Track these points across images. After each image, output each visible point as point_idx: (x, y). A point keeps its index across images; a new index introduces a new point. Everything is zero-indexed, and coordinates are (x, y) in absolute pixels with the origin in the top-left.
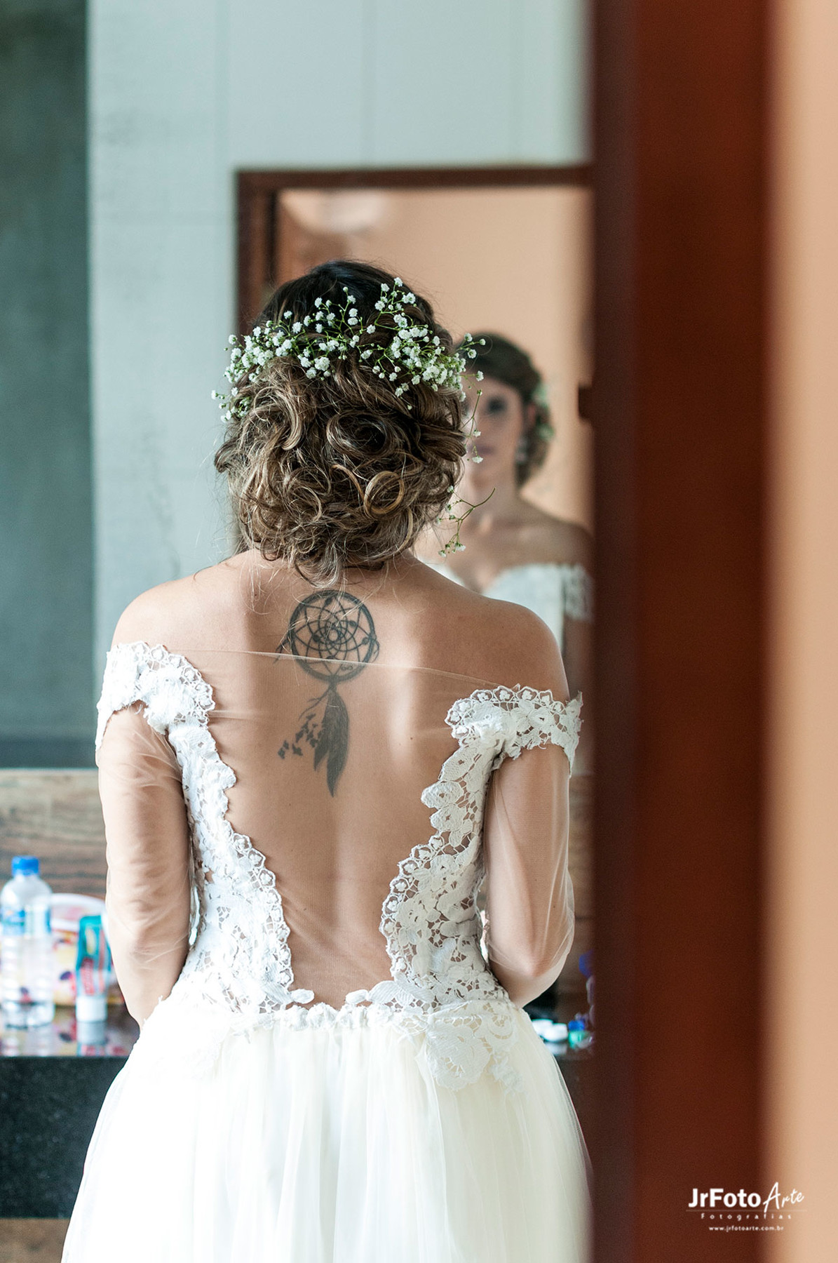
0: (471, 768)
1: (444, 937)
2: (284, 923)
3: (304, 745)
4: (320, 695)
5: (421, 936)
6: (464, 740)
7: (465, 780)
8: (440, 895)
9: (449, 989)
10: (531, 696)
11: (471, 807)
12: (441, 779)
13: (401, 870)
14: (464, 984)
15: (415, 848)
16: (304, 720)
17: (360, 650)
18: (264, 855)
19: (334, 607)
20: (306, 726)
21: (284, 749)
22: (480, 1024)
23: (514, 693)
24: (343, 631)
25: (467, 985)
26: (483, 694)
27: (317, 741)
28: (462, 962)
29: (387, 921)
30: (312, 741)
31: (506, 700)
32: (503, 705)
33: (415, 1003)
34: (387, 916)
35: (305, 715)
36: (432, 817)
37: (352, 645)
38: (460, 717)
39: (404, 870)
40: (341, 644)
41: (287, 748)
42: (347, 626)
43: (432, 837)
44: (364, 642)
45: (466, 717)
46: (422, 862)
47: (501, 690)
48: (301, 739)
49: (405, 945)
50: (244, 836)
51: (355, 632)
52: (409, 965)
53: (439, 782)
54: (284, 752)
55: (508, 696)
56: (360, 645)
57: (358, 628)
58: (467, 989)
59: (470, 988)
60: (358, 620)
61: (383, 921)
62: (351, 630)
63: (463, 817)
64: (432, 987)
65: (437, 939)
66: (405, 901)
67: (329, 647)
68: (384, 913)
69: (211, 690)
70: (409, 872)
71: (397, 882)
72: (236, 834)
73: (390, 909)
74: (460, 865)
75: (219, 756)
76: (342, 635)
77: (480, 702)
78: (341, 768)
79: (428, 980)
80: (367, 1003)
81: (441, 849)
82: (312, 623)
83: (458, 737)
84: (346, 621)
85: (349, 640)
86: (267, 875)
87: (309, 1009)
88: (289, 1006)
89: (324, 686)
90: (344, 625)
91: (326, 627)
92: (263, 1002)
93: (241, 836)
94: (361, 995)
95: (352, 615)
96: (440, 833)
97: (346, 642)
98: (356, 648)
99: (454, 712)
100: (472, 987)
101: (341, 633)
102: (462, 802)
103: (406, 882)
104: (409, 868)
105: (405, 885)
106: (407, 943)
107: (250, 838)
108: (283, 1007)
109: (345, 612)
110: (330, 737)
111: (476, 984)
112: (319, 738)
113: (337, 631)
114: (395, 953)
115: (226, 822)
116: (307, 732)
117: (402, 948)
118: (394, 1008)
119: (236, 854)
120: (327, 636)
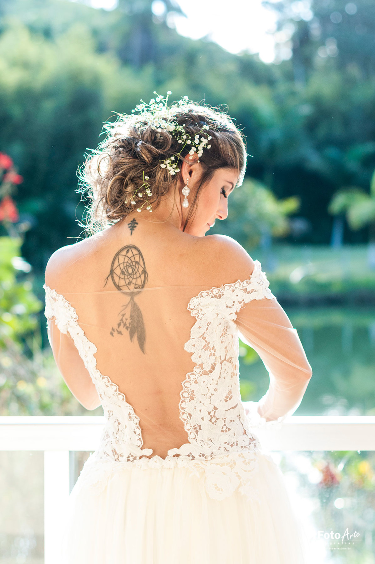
0: (207, 330)
1: (217, 419)
2: (136, 416)
3: (122, 329)
4: (127, 304)
6: (198, 316)
7: (205, 335)
8: (210, 397)
9: (220, 447)
10: (229, 287)
11: (212, 350)
12: (192, 337)
13: (183, 386)
14: (228, 444)
15: (187, 374)
16: (120, 317)
18: (118, 385)
19: (130, 254)
20: (122, 320)
21: (112, 332)
22: (235, 465)
23: (220, 289)
24: (134, 267)
25: (230, 444)
26: (205, 293)
27: (129, 327)
28: (228, 432)
29: (183, 413)
30: (126, 327)
31: (217, 293)
32: (216, 296)
33: (201, 455)
34: (182, 411)
35: (121, 314)
36: (192, 357)
37: (138, 275)
38: (194, 306)
39: (185, 386)
40: (134, 275)
41: (114, 331)
43: (194, 367)
44: (142, 273)
46: (193, 381)
47: (213, 289)
48: (120, 326)
49: (194, 426)
50: (107, 377)
51: (138, 268)
52: (197, 436)
53: (191, 339)
54: (113, 334)
55: (217, 291)
57: (139, 265)
58: (230, 447)
59: (232, 446)
60: (139, 261)
61: (181, 414)
62: (137, 266)
63: (209, 355)
64: (210, 447)
65: (214, 420)
66: (189, 402)
67: (129, 277)
68: (180, 409)
69: (75, 310)
70: (188, 387)
71: (183, 393)
72: (103, 376)
73: (183, 407)
74: (213, 380)
75: (88, 339)
76: (134, 270)
77: (204, 297)
78: (144, 340)
79: (208, 443)
80: (177, 455)
81: (201, 373)
82: (121, 264)
83: (194, 316)
84: (135, 262)
85: (137, 272)
86: (121, 395)
87: (150, 459)
88: (141, 458)
89: (128, 298)
90: (134, 264)
91: (127, 266)
92: (129, 456)
93: (105, 377)
94: (175, 451)
95: (137, 258)
96: (198, 365)
97: (136, 273)
98: (140, 276)
99: (191, 304)
100: (234, 445)
101: (133, 268)
102: (206, 347)
103: (187, 392)
104: (187, 385)
105: (188, 394)
106: (196, 424)
107: (110, 377)
108: (138, 458)
109: (134, 257)
110: (135, 325)
111: (236, 443)
112: (130, 325)
113: (132, 268)
114: (189, 430)
115: (97, 370)
116: (123, 322)
117: (192, 427)
118: (191, 458)
119: (105, 385)
120: (128, 271)
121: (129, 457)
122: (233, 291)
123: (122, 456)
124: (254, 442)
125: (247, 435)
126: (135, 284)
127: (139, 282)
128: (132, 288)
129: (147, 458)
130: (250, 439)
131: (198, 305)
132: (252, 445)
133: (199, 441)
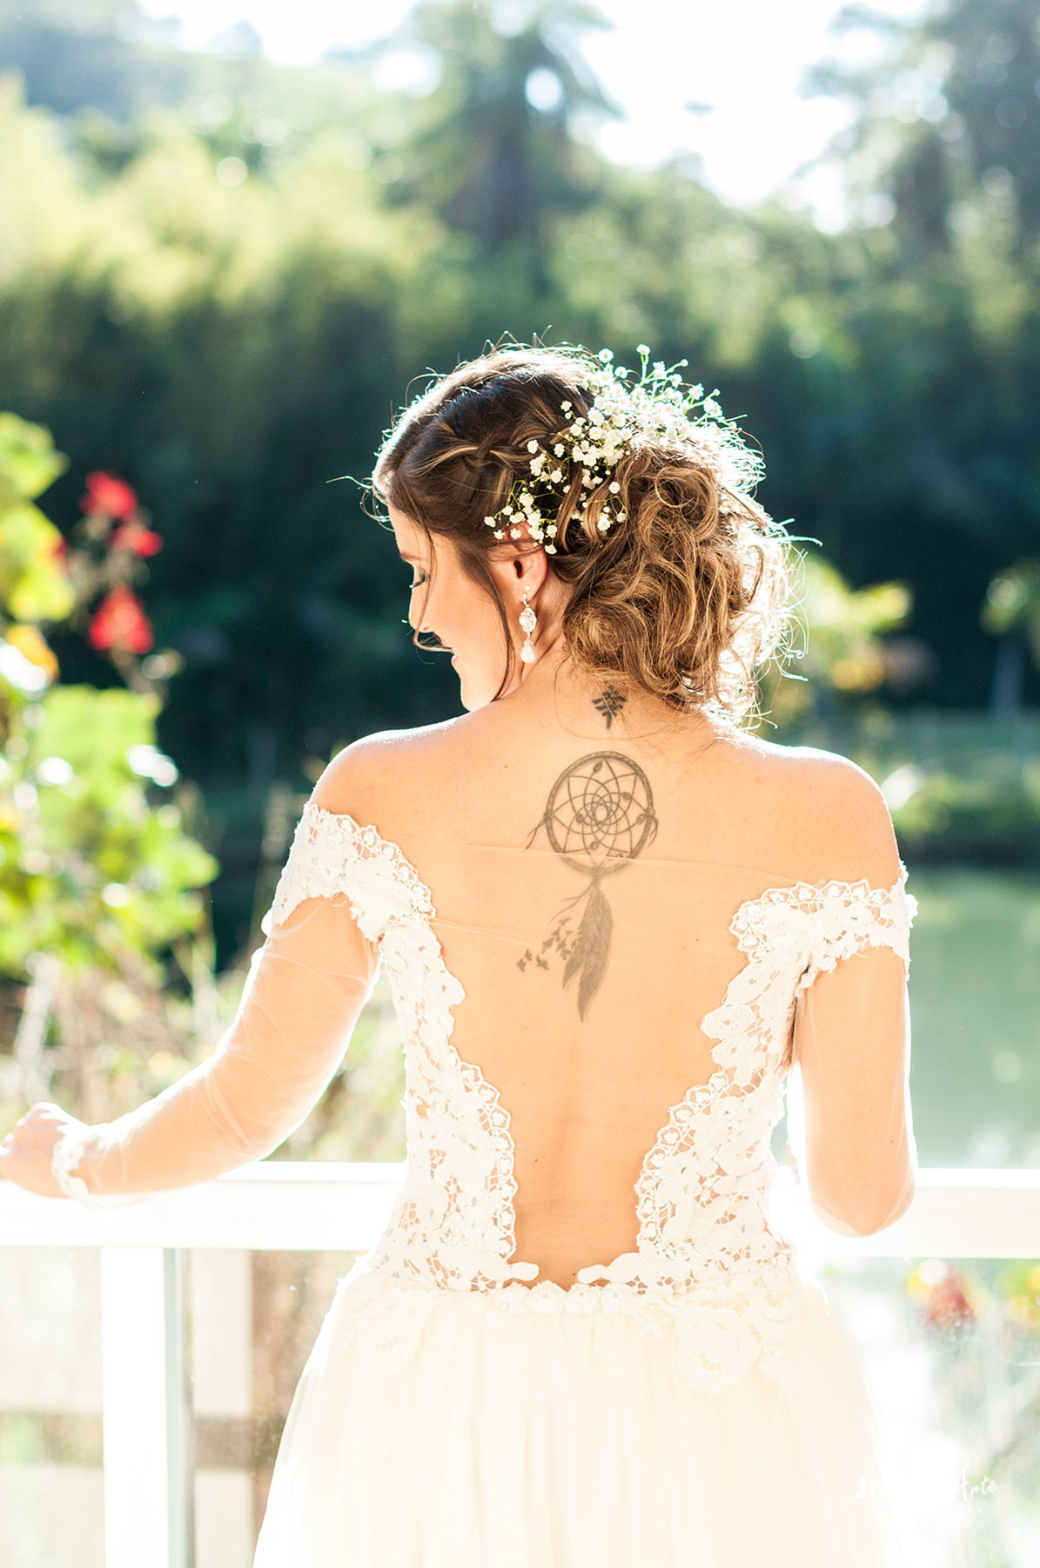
0: (766, 989)
1: (715, 1195)
2: (512, 1178)
3: (552, 955)
4: (580, 894)
5: (686, 1192)
6: (754, 953)
7: (758, 1003)
8: (720, 1145)
9: (709, 1261)
10: (839, 891)
11: (765, 1036)
12: (727, 1002)
13: (673, 1118)
14: (729, 1253)
15: (690, 1090)
16: (554, 926)
17: (633, 832)
18: (499, 1090)
19: (603, 775)
20: (557, 933)
21: (525, 960)
22: (747, 1306)
23: (816, 890)
24: (614, 807)
25: (733, 1254)
26: (777, 895)
27: (570, 952)
28: (729, 1223)
29: (647, 1178)
30: (563, 951)
31: (807, 900)
32: (804, 907)
33: (663, 1281)
34: (648, 1172)
35: (558, 918)
36: (714, 1050)
37: (623, 825)
38: (748, 924)
39: (676, 1116)
40: (610, 825)
41: (530, 959)
42: (619, 800)
43: (714, 1075)
44: (639, 821)
45: (755, 924)
46: (700, 1107)
47: (799, 888)
48: (549, 949)
49: (662, 1206)
50: (474, 1066)
51: (628, 808)
52: (660, 1232)
53: (723, 1007)
54: (525, 964)
55: (809, 896)
56: (634, 825)
57: (633, 802)
58: (733, 1260)
59: (737, 1258)
60: (633, 792)
61: (642, 1178)
62: (625, 805)
63: (754, 1049)
64: (688, 1259)
65: (705, 1197)
66: (674, 1155)
67: (595, 829)
68: (645, 1167)
69: (430, 893)
70: (683, 1119)
71: (667, 1132)
72: (464, 1063)
73: (653, 1163)
74: (750, 1110)
75: (446, 965)
76: (611, 813)
77: (774, 904)
78: (596, 987)
79: (683, 1249)
80: (602, 1283)
81: (725, 1090)
82: (576, 797)
83: (746, 950)
84: (619, 793)
85: (620, 819)
86: (500, 1114)
87: (530, 1288)
88: (507, 1284)
89: (585, 881)
90: (615, 798)
91: (593, 802)
92: (476, 1278)
93: (470, 1066)
94: (597, 1272)
95: (626, 785)
96: (724, 1070)
97: (616, 822)
98: (629, 829)
99: (741, 919)
100: (741, 1255)
101: (611, 810)
102: (752, 1030)
103: (678, 1132)
104: (682, 1115)
105: (677, 1136)
106: (666, 1202)
107: (481, 1069)
108: (500, 1285)
109: (617, 782)
110: (587, 947)
111: (745, 1252)
112: (573, 948)
113: (607, 808)
114: (646, 1216)
115: (451, 1047)
116: (558, 940)
117: (657, 1209)
118: (636, 1289)
119: (464, 1087)
120: (594, 815)
121: (475, 1280)
122: (848, 904)
123: (457, 1276)
124: (787, 1251)
125: (770, 1234)
126: (611, 848)
127: (624, 843)
128: (599, 856)
129: (523, 1285)
130: (777, 1243)
131: (757, 923)
132: (782, 1257)
133: (661, 1246)
